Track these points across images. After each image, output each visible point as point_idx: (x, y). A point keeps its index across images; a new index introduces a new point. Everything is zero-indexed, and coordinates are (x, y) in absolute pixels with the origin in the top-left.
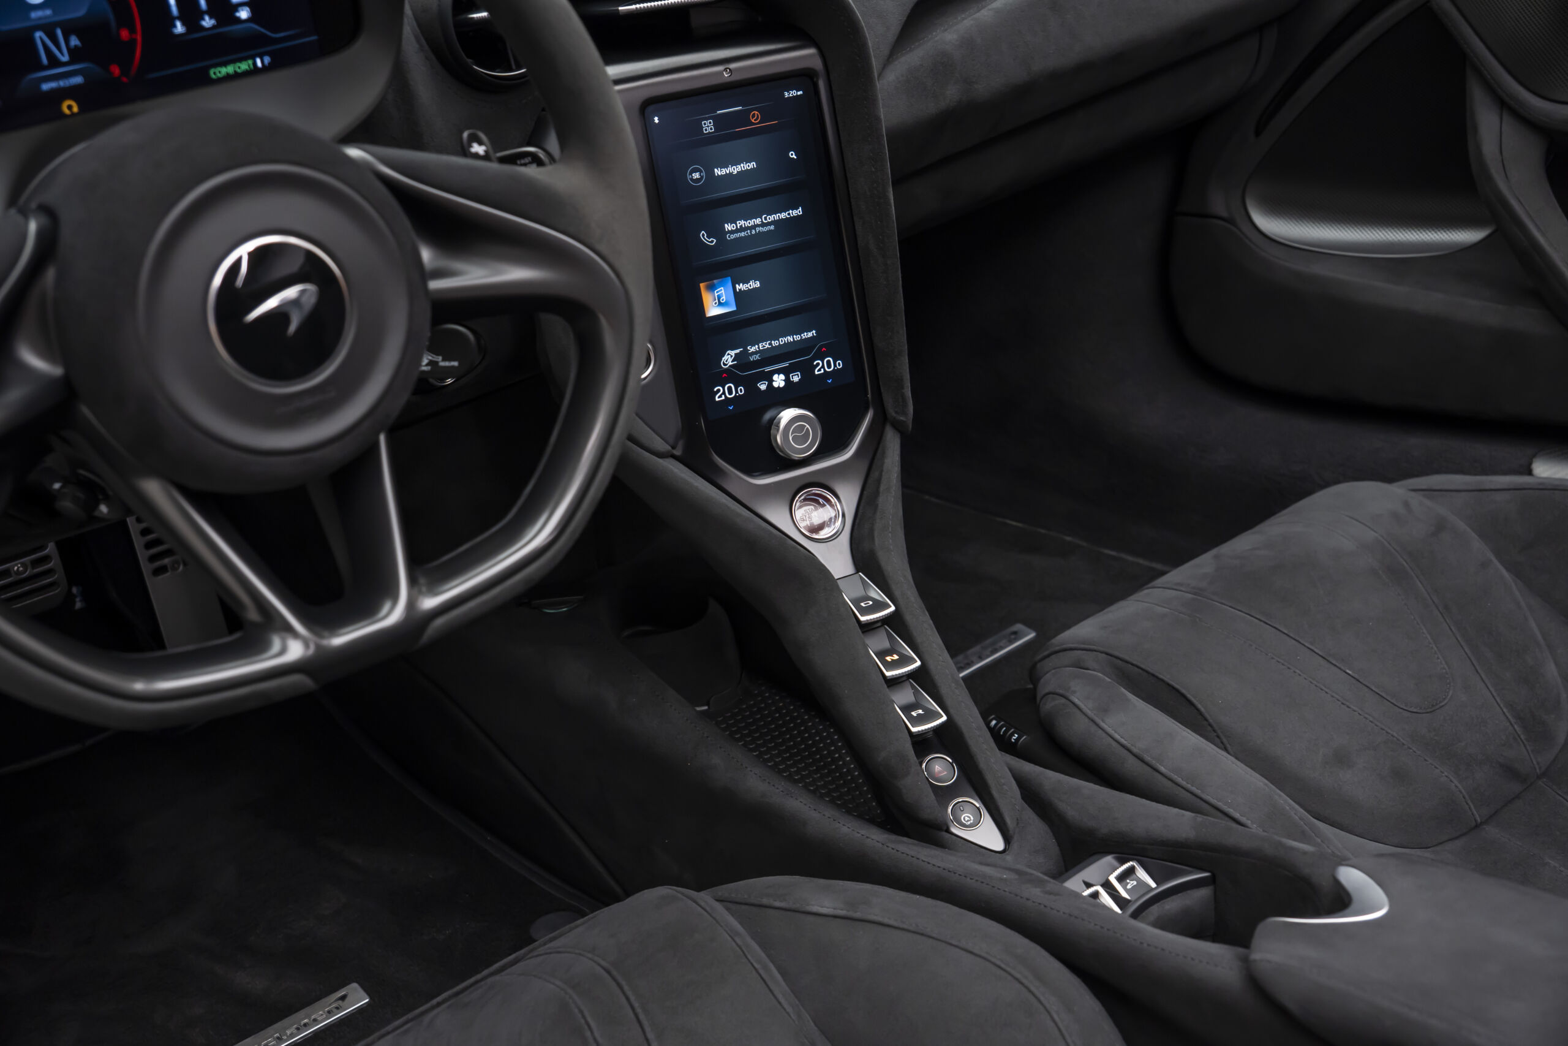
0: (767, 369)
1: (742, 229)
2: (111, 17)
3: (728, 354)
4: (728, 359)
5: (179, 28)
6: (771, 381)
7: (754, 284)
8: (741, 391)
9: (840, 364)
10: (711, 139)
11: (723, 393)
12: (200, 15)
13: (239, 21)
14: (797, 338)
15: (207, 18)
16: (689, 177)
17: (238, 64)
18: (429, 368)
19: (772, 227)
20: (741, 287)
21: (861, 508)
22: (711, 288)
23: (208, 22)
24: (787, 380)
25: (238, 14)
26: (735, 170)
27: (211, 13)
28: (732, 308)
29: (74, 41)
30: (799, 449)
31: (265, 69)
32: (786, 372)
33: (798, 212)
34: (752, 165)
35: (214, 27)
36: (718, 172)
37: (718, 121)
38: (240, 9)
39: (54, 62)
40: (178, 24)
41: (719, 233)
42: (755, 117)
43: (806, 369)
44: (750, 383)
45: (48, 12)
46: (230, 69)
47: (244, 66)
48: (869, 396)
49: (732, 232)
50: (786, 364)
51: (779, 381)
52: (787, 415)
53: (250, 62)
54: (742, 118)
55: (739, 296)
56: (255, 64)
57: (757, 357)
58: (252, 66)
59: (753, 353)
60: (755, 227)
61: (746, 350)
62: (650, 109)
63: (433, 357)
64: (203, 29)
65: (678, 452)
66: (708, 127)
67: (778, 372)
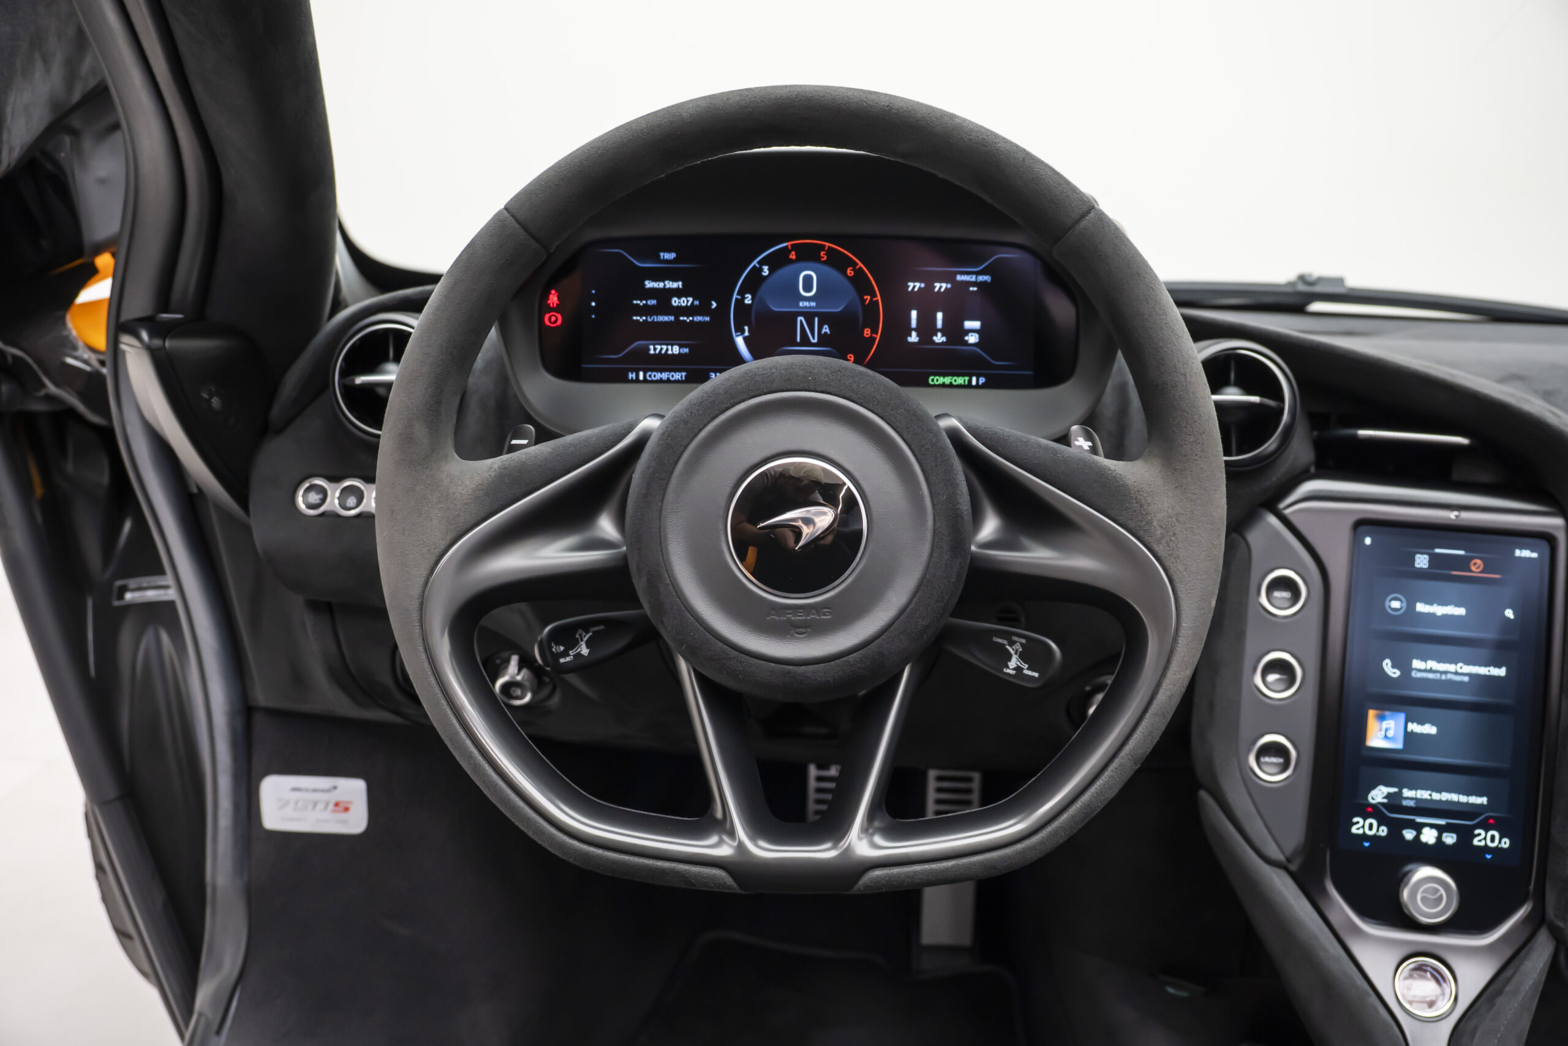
0: (1419, 820)
1: (1431, 671)
2: (861, 318)
3: (1380, 790)
4: (1378, 795)
5: (914, 338)
6: (1419, 833)
7: (1430, 729)
8: (1383, 831)
9: (1506, 843)
10: (1421, 574)
11: (1361, 826)
12: (935, 332)
13: (966, 343)
14: (1463, 799)
15: (939, 334)
16: (1387, 603)
17: (955, 378)
18: (1013, 672)
19: (1466, 679)
20: (1413, 727)
21: (1480, 1001)
22: (1381, 718)
23: (939, 338)
24: (1439, 838)
25: (966, 338)
26: (1439, 610)
27: (944, 332)
28: (1399, 745)
29: (826, 329)
30: (1426, 912)
31: (977, 386)
32: (1441, 829)
33: (1502, 672)
34: (1461, 611)
35: (943, 343)
36: (1421, 607)
37: (1434, 559)
38: (970, 334)
39: (805, 341)
40: (914, 334)
41: (1406, 668)
42: (1477, 566)
43: (1466, 835)
44: (1397, 829)
45: (813, 304)
46: (947, 380)
47: (960, 380)
48: (1531, 887)
49: (1420, 670)
50: (1442, 822)
51: (1429, 836)
52: (1426, 872)
53: (967, 378)
54: (1463, 563)
55: (1409, 736)
56: (970, 381)
57: (1411, 804)
58: (966, 383)
59: (1407, 798)
60: (1446, 673)
61: (1400, 792)
62: (1363, 528)
63: (1021, 664)
64: (933, 342)
65: (1293, 867)
66: (1422, 561)
67: (1432, 826)
